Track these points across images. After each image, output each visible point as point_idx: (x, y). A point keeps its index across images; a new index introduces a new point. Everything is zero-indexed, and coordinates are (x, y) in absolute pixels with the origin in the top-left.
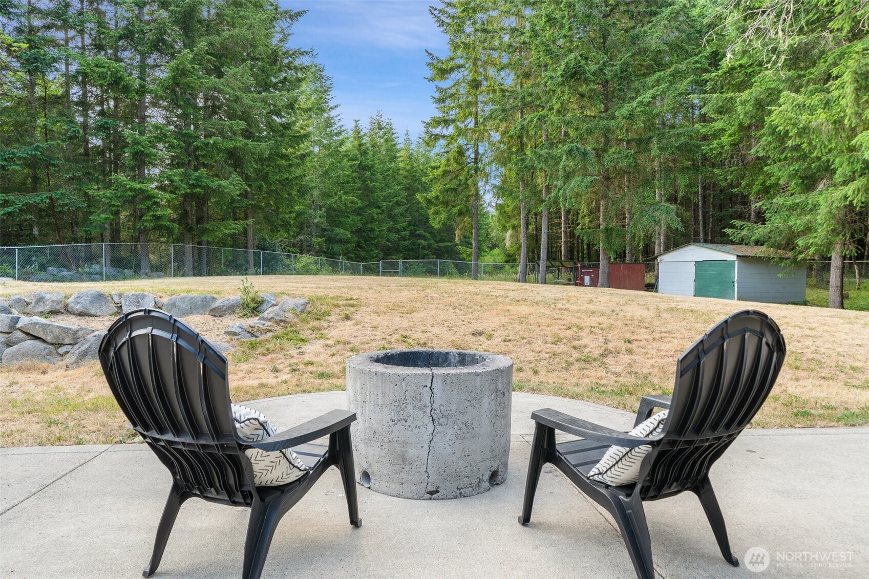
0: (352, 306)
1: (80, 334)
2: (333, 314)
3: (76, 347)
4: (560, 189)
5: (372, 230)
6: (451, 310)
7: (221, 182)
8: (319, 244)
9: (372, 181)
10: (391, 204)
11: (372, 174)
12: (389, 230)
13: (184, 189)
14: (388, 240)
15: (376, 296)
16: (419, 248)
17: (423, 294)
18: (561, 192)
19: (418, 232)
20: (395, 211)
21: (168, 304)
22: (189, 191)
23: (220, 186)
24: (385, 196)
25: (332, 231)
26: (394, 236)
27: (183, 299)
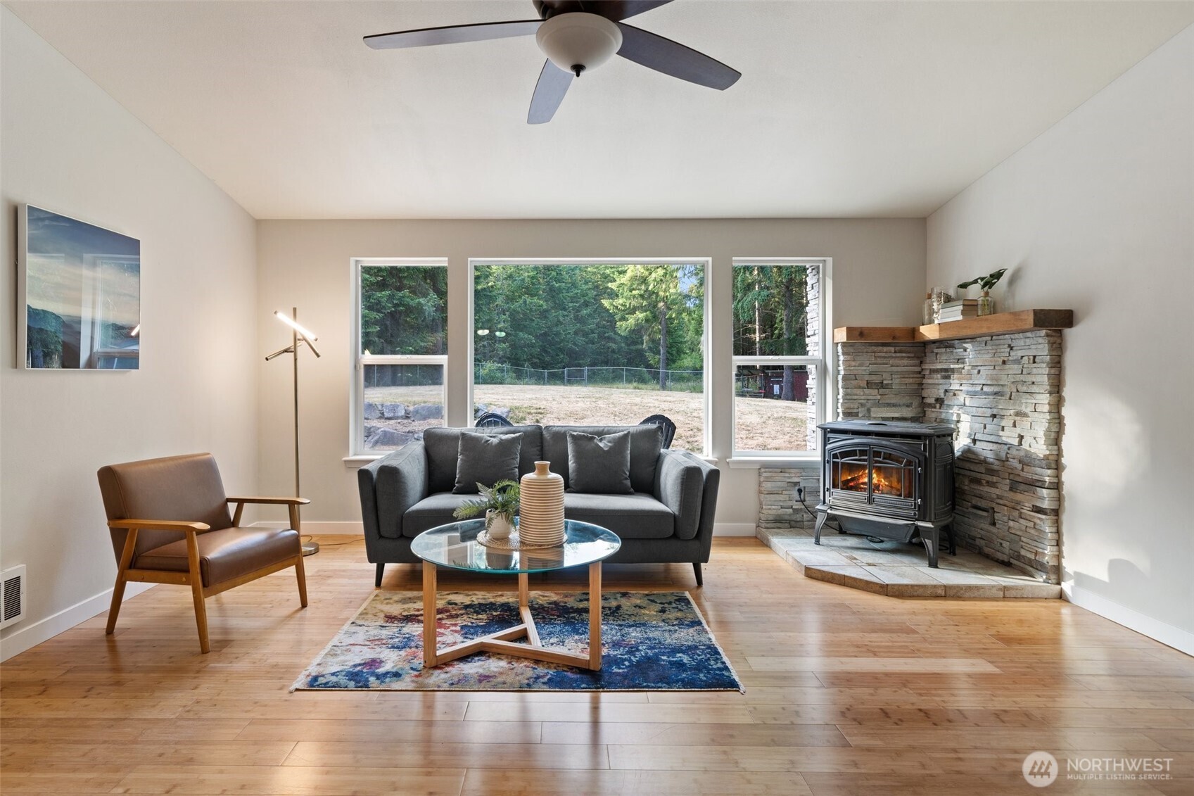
0: (541, 413)
1: (372, 430)
2: (528, 419)
3: (370, 438)
4: (739, 301)
5: (558, 334)
6: (612, 417)
7: (421, 300)
8: (503, 349)
9: (558, 281)
10: (578, 305)
11: (557, 274)
12: (576, 333)
13: (390, 307)
14: (575, 344)
15: (558, 406)
16: (608, 352)
17: (594, 404)
18: (740, 304)
19: (607, 335)
20: (582, 312)
21: (413, 412)
22: (393, 309)
23: (419, 303)
24: (571, 297)
25: (516, 335)
26: (581, 340)
27: (423, 408)
